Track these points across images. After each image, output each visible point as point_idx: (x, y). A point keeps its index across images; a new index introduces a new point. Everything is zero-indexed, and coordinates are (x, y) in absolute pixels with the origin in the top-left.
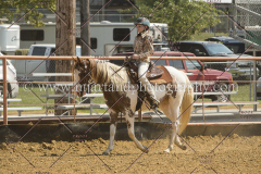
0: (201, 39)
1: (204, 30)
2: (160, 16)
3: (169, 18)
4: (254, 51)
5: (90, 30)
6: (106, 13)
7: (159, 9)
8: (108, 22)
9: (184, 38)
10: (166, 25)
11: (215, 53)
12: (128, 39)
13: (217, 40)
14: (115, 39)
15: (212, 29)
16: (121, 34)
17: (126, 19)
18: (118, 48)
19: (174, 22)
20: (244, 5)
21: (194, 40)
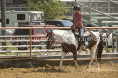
0: (60, 19)
1: (61, 15)
2: (40, 8)
3: (44, 9)
4: (86, 24)
5: (6, 15)
6: (13, 7)
7: (40, 4)
8: (14, 11)
9: (52, 19)
10: (42, 12)
11: (66, 25)
12: (24, 19)
13: (68, 20)
14: (18, 19)
15: (65, 14)
16: (21, 17)
17: (23, 9)
18: (20, 24)
19: (47, 11)
20: (81, 3)
21: (56, 19)
